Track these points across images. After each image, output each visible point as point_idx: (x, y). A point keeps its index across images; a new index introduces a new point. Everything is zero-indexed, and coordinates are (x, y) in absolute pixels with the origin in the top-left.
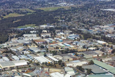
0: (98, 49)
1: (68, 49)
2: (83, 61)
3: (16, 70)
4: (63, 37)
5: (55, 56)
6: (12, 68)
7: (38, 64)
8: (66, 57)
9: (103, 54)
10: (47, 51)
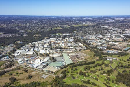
0: (74, 48)
1: (60, 47)
2: (59, 54)
3: (24, 56)
4: (65, 41)
5: (50, 50)
6: (24, 55)
7: (37, 54)
8: (54, 51)
9: (74, 51)
10: (50, 47)
